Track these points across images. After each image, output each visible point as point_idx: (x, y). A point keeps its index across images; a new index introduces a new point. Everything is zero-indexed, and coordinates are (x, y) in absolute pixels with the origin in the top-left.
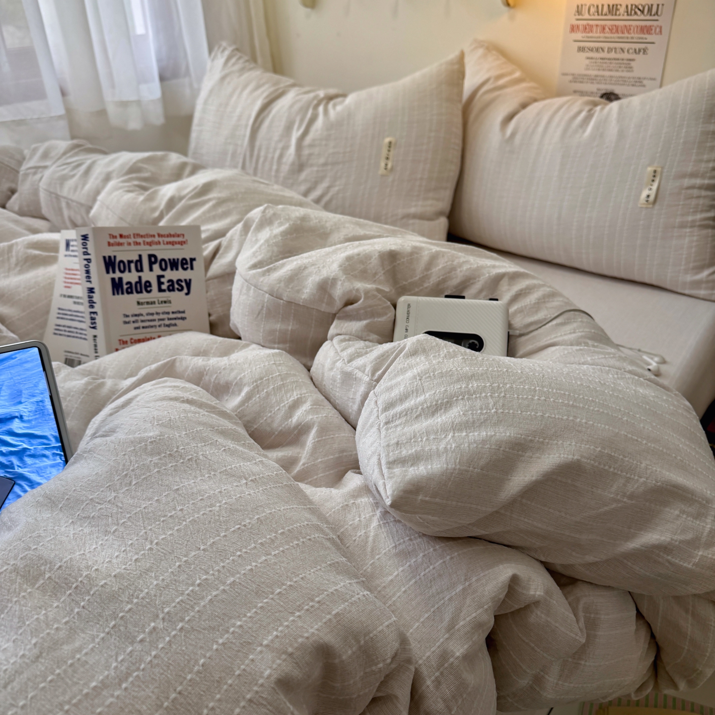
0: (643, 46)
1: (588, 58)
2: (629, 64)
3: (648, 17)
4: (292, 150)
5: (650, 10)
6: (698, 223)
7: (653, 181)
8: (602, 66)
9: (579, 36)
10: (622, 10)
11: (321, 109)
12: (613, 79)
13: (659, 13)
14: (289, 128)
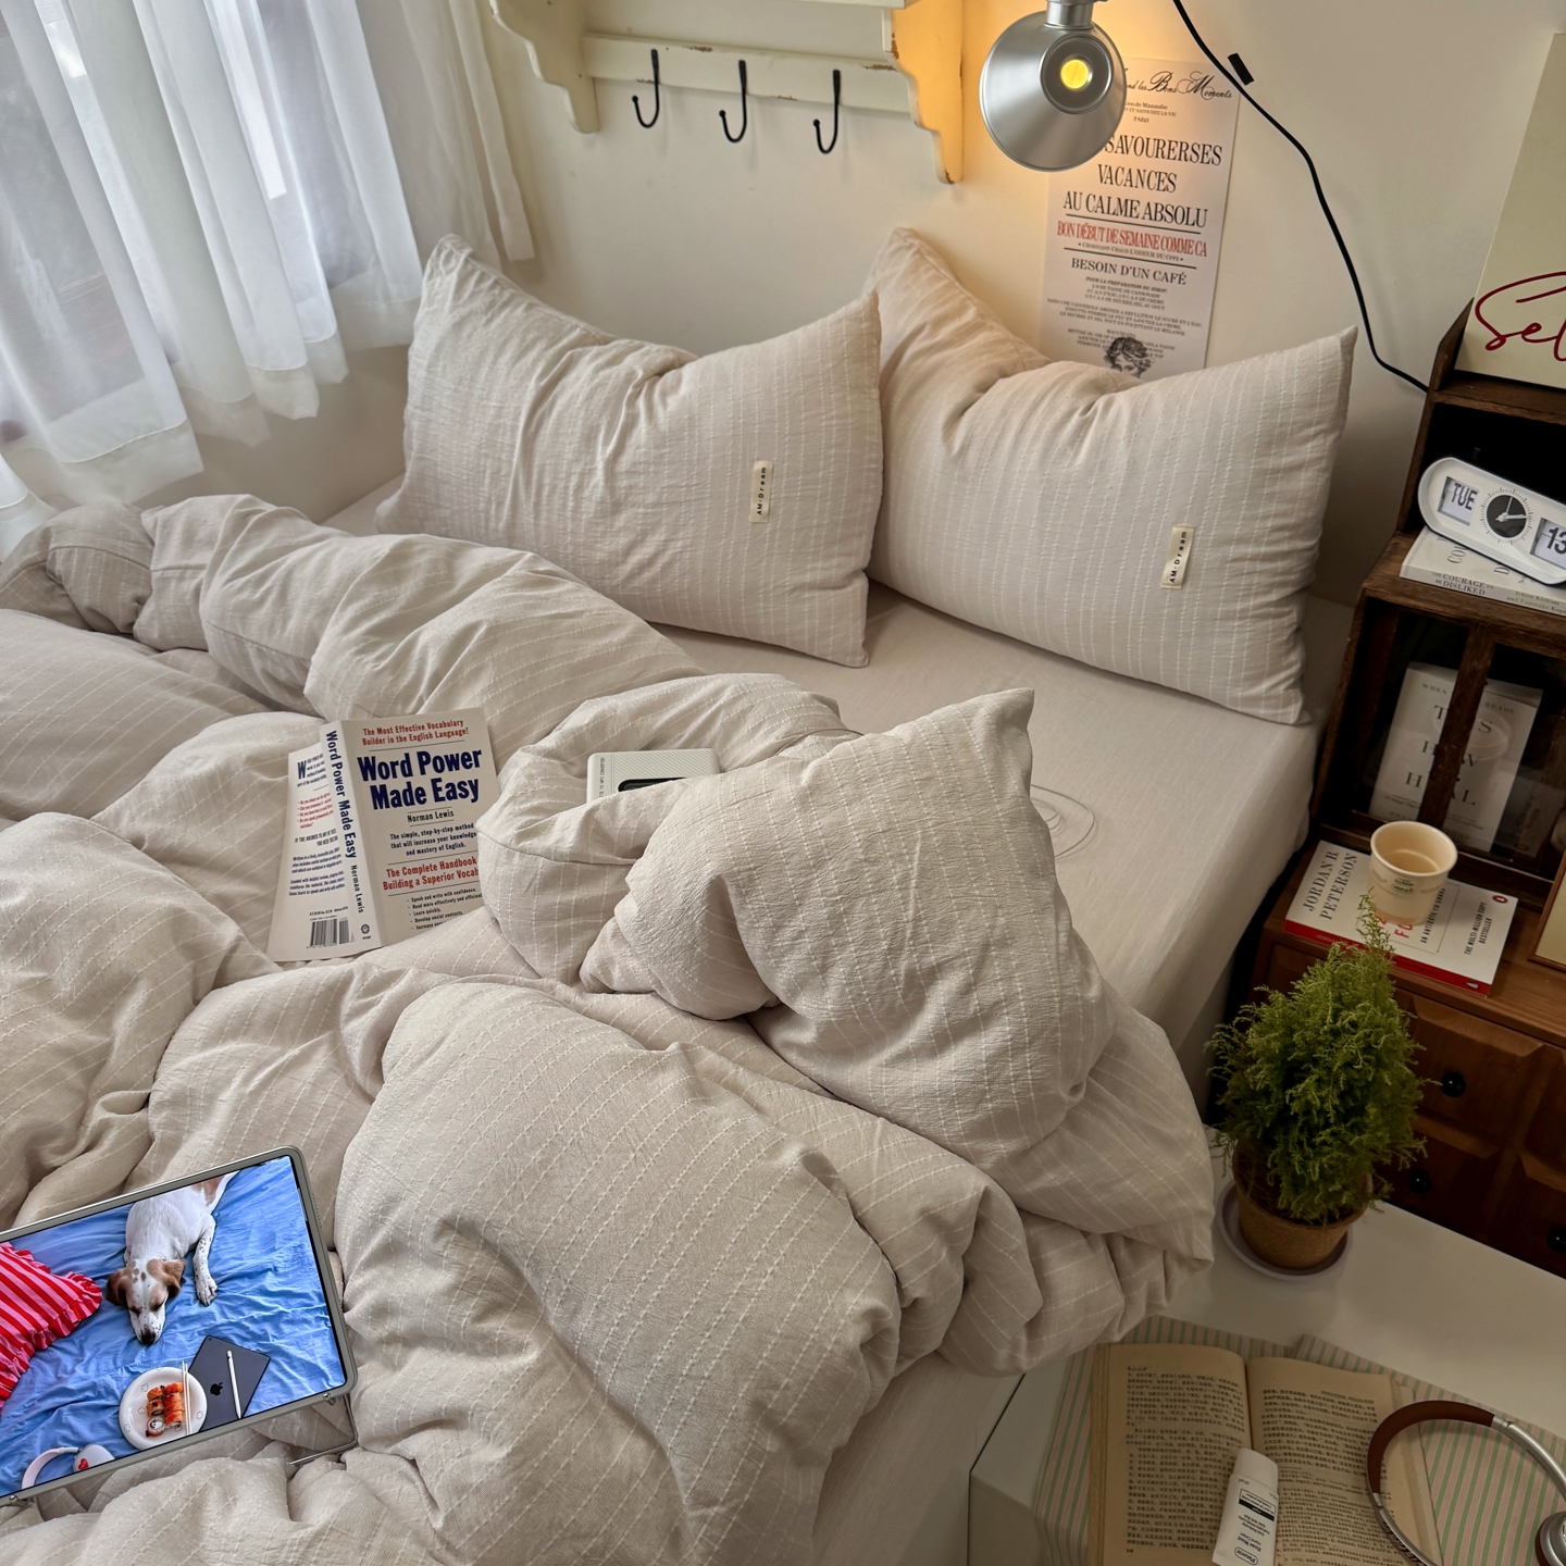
0: (1179, 270)
1: (1091, 279)
2: (1158, 296)
3: (1183, 227)
4: (599, 476)
5: (1186, 215)
6: (1250, 614)
7: (1181, 548)
8: (1113, 295)
9: (1073, 241)
10: (1141, 209)
11: (641, 403)
12: (1134, 317)
13: (1201, 223)
14: (589, 439)
